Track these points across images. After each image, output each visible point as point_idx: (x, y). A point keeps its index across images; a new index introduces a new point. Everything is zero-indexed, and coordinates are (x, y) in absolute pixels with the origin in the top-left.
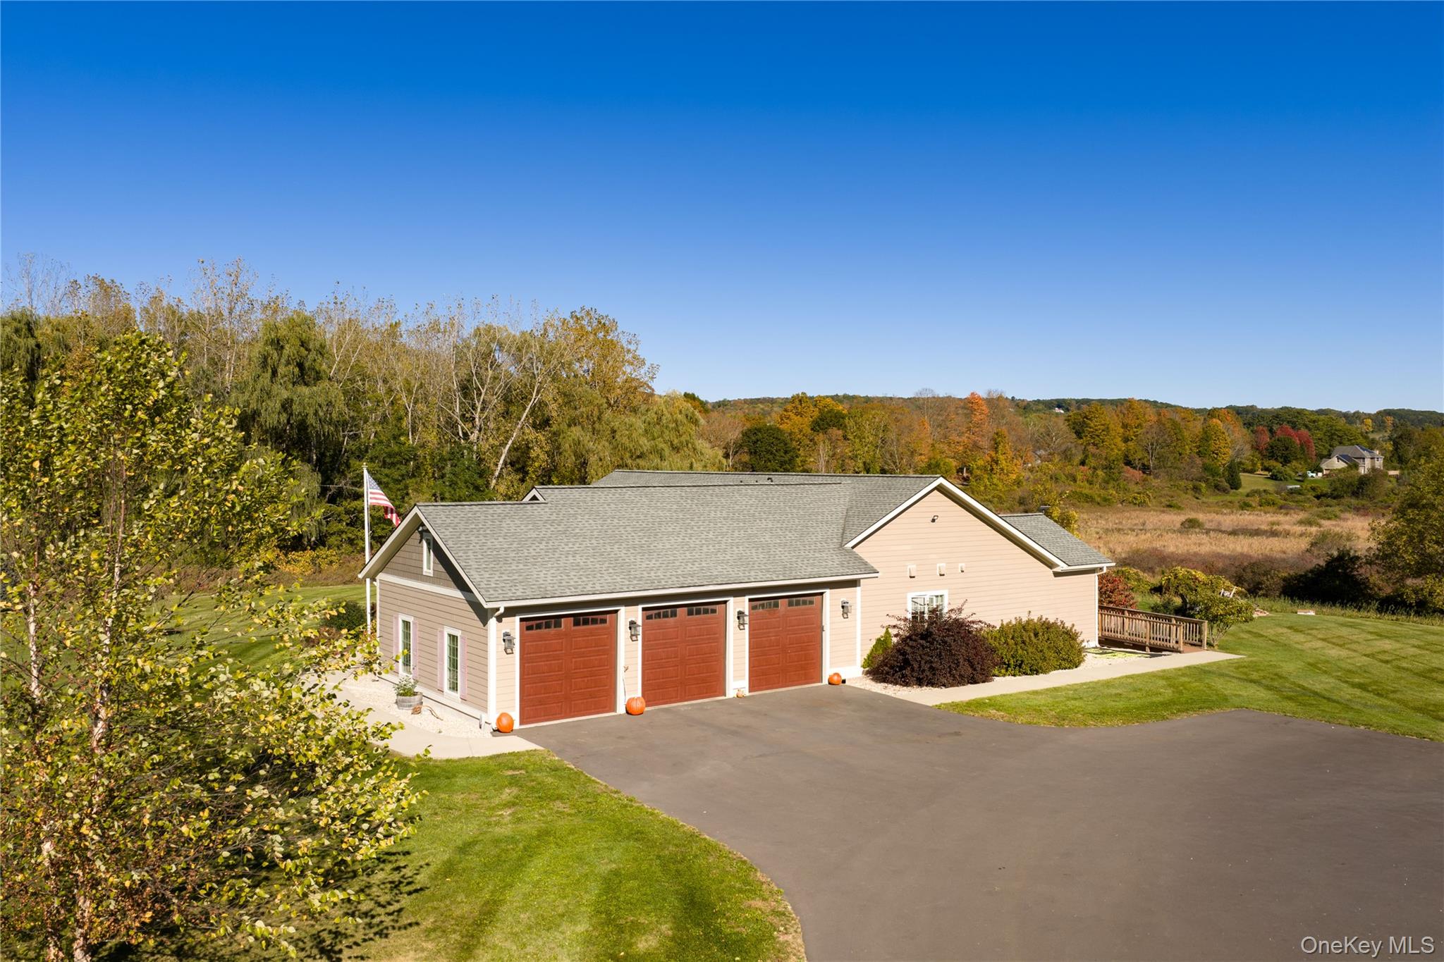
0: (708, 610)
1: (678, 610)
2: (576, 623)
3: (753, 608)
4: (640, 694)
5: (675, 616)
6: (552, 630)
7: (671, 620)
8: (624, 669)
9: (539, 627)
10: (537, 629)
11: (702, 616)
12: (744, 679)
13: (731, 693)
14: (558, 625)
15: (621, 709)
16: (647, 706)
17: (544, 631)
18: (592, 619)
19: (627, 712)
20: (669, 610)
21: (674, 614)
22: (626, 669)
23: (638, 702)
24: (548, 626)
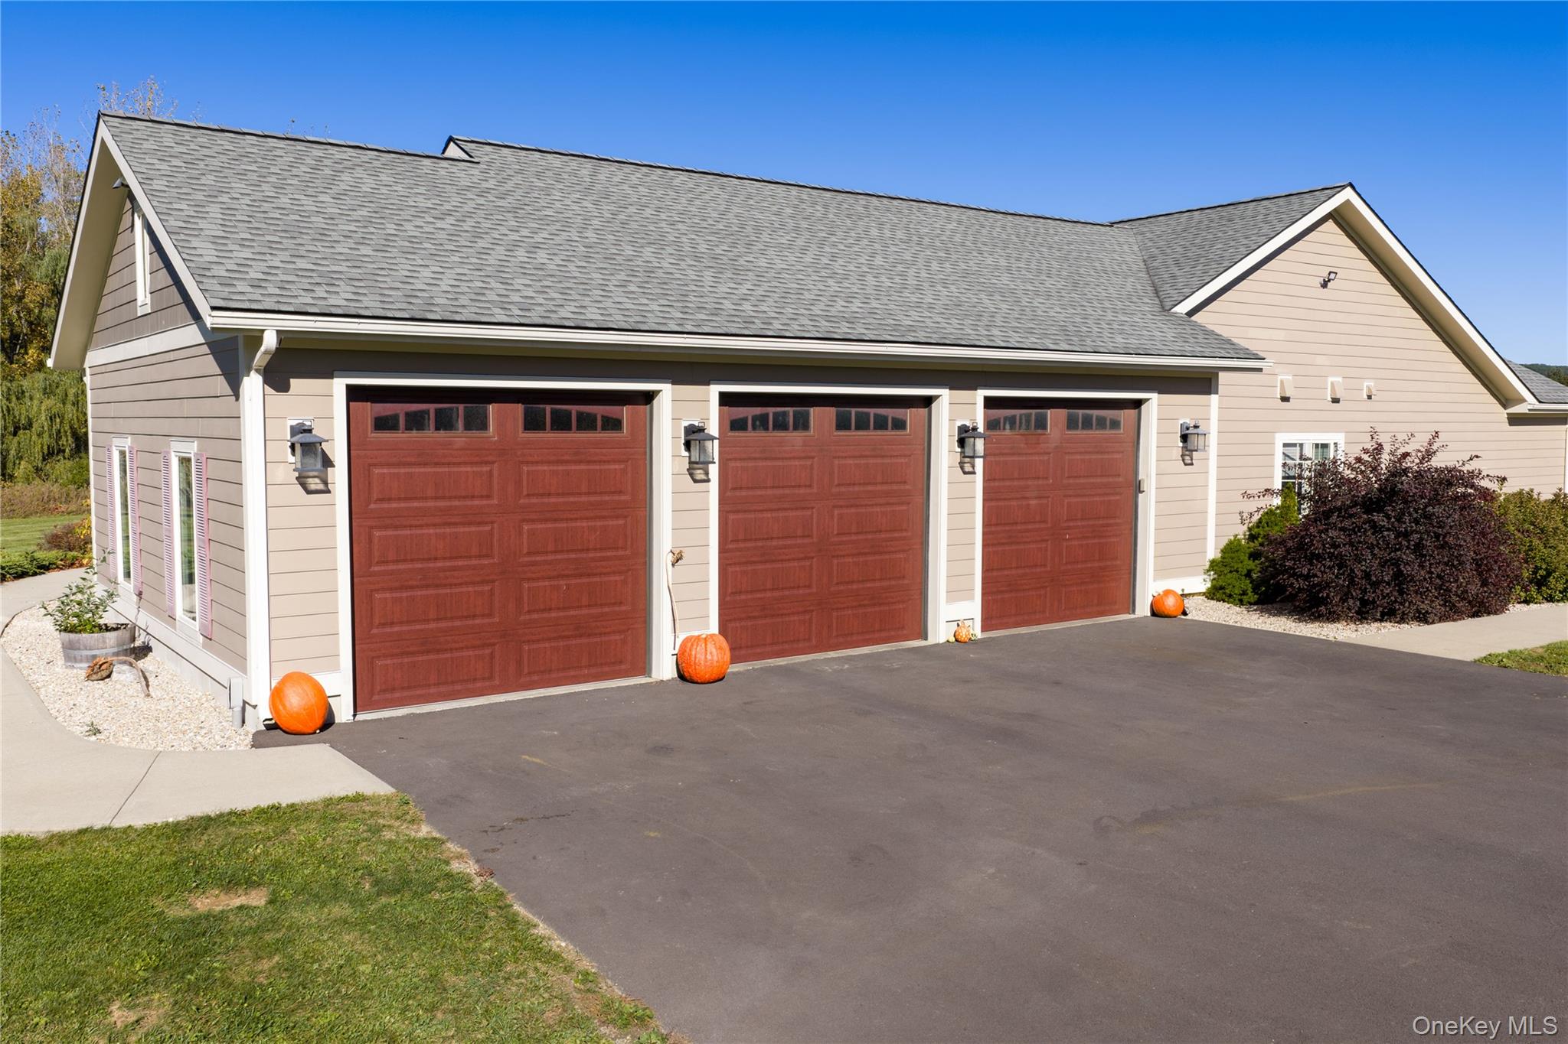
0: (885, 418)
1: (814, 412)
2: (533, 423)
3: (991, 425)
4: (714, 627)
5: (806, 427)
6: (459, 437)
7: (794, 438)
8: (670, 557)
9: (416, 422)
10: (408, 428)
11: (872, 435)
12: (972, 598)
13: (940, 632)
14: (476, 422)
15: (664, 668)
16: (734, 660)
17: (430, 435)
18: (580, 415)
19: (682, 676)
20: (790, 410)
21: (802, 424)
22: (678, 559)
23: (711, 647)
24: (444, 423)
